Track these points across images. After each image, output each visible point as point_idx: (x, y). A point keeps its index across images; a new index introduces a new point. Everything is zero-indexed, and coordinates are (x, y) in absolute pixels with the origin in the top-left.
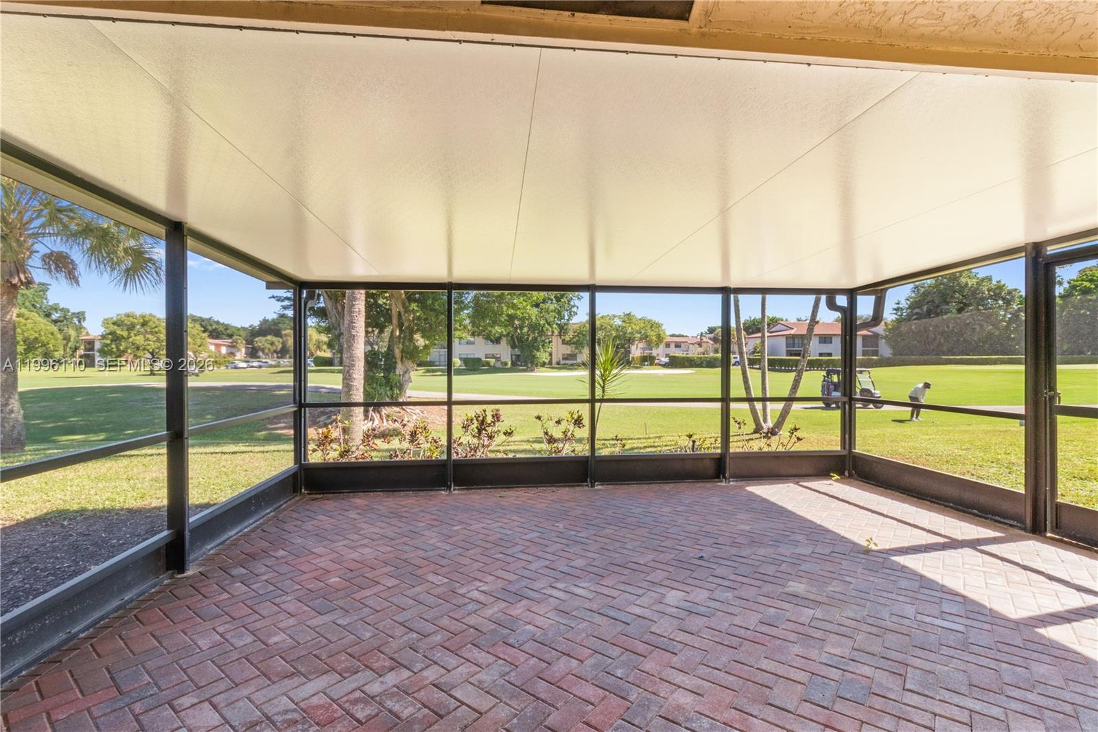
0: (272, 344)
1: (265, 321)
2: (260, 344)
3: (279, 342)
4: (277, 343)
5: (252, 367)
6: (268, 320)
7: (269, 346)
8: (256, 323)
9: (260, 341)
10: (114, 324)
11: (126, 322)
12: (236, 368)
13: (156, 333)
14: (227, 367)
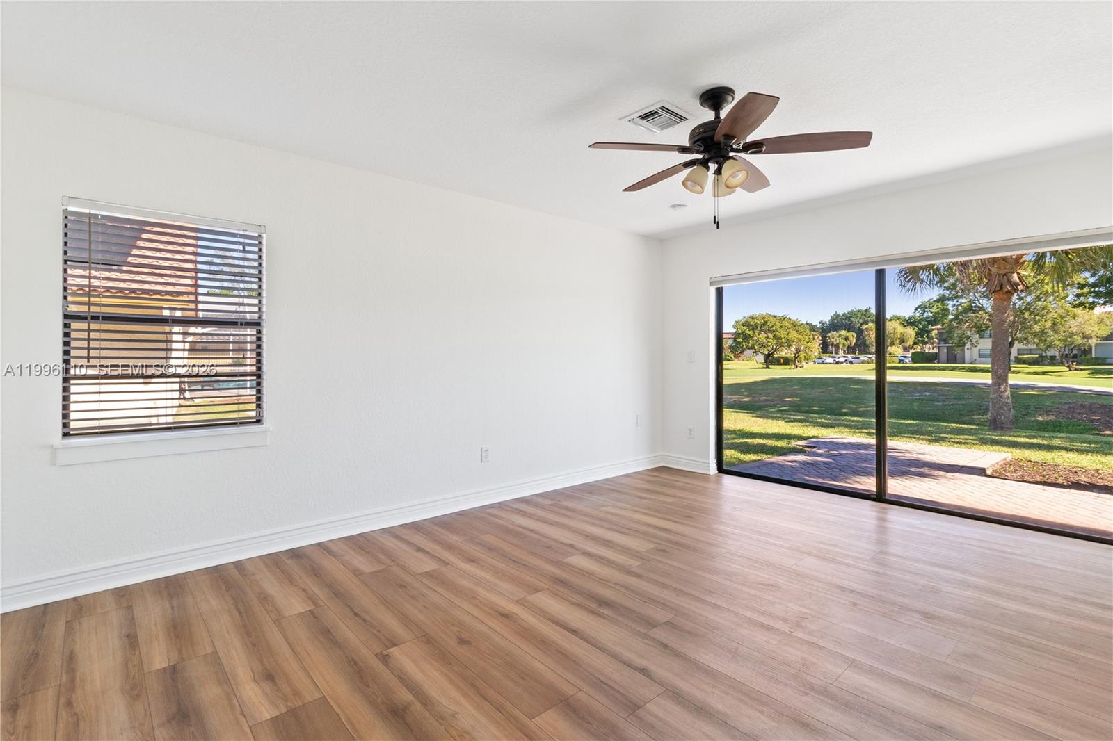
0: (847, 339)
1: (837, 316)
2: (832, 340)
3: (853, 336)
4: (851, 338)
5: (838, 363)
6: (839, 315)
7: (843, 341)
8: (827, 319)
9: (834, 337)
10: (743, 325)
11: (752, 323)
12: (823, 363)
13: (774, 332)
14: (815, 362)
